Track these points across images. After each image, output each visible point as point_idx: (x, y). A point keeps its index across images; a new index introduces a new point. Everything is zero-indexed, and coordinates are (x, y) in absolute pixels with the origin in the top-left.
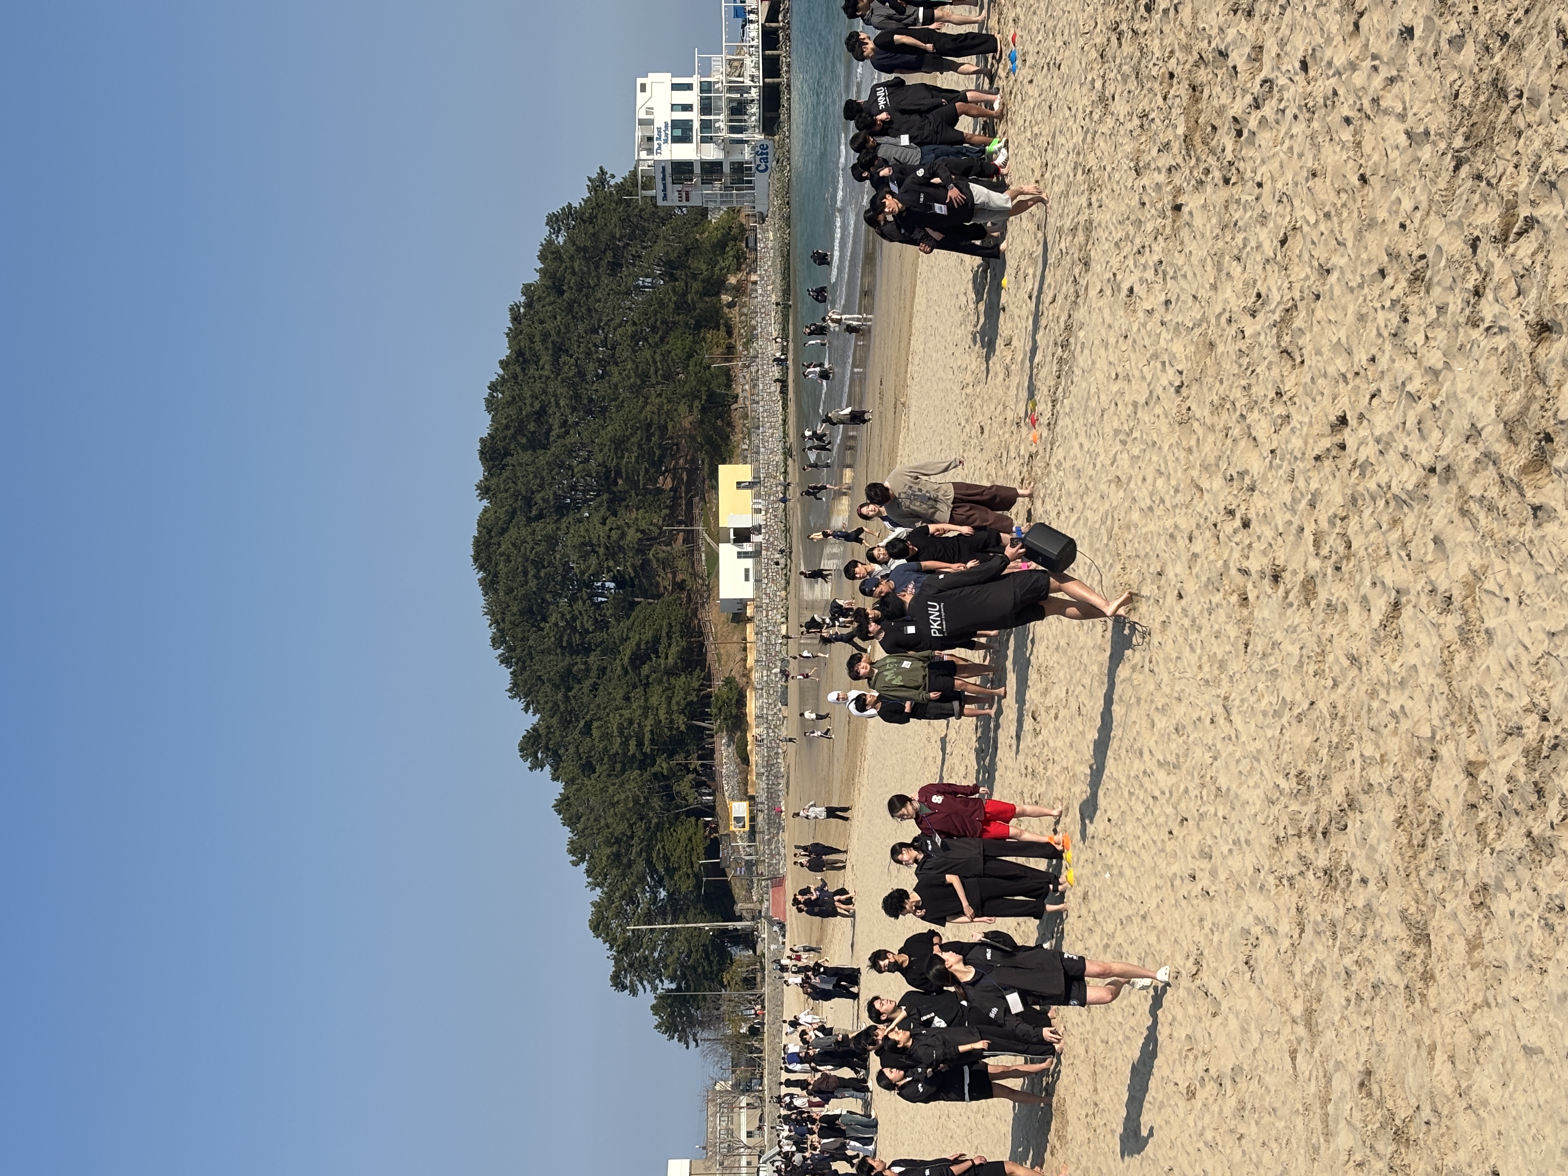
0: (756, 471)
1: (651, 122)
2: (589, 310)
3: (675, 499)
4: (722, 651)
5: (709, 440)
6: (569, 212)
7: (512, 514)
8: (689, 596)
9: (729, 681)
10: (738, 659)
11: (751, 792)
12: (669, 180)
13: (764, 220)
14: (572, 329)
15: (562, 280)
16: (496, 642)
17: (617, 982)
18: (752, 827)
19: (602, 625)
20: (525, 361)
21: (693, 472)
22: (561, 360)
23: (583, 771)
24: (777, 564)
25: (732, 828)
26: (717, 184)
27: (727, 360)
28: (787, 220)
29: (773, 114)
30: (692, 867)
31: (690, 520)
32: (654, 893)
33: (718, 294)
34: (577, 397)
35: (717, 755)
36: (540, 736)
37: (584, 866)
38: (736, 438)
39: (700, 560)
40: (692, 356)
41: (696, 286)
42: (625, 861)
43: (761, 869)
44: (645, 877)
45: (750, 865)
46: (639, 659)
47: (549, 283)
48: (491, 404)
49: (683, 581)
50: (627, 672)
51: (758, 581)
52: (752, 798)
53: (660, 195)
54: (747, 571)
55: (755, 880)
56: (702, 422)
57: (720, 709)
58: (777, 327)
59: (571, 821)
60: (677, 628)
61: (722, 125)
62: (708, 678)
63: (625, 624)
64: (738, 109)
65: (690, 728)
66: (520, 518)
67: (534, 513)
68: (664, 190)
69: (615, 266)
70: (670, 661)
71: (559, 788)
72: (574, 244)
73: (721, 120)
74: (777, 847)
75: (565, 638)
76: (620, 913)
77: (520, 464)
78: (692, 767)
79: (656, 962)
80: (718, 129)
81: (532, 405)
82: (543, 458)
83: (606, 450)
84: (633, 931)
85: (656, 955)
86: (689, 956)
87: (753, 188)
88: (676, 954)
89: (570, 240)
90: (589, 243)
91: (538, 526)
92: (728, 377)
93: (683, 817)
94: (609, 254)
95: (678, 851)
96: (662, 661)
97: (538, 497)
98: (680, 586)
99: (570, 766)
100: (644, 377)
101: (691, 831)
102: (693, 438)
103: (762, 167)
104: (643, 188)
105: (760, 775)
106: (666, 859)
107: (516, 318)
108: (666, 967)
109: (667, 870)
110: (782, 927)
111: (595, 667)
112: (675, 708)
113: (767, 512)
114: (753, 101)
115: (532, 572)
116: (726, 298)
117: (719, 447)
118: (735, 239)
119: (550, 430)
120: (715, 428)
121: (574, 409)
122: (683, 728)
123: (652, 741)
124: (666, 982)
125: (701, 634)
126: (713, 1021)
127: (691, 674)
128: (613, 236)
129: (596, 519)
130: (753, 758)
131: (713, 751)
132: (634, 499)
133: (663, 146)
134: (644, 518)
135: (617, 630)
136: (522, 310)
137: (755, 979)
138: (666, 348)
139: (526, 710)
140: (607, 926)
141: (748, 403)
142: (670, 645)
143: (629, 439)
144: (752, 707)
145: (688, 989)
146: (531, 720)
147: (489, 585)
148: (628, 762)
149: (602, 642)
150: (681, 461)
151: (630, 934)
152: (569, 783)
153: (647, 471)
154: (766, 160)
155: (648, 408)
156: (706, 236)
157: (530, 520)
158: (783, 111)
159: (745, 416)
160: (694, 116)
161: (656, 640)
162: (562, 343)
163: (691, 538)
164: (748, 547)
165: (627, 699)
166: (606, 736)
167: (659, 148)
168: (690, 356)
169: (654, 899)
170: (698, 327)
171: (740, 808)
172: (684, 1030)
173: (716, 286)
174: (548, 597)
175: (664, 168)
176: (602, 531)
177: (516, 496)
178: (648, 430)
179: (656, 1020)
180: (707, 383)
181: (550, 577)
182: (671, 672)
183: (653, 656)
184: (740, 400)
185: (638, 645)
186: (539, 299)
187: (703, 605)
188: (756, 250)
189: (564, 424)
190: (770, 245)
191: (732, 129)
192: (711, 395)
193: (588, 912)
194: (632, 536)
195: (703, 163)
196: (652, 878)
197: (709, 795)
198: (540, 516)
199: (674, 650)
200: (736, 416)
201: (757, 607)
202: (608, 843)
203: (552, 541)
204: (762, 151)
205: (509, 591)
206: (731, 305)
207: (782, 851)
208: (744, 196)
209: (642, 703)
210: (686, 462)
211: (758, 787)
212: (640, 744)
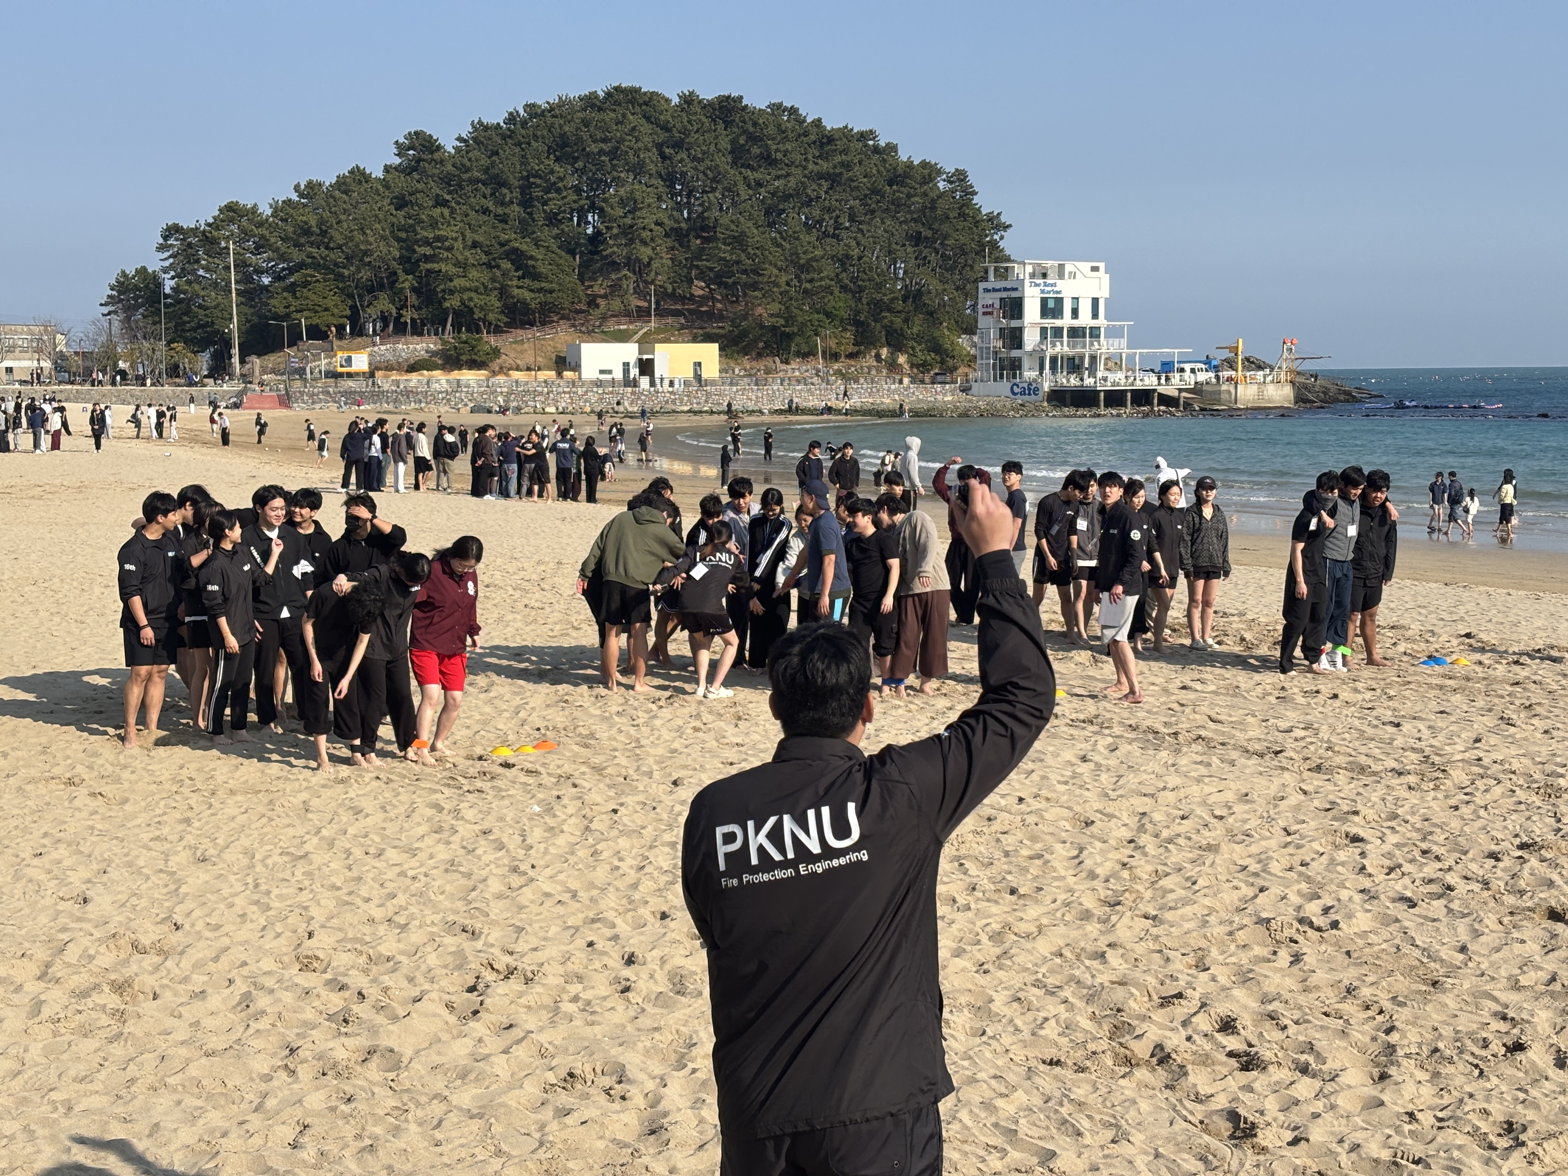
0: (713, 383)
1: (1061, 276)
2: (873, 212)
3: (683, 299)
4: (526, 346)
5: (744, 334)
6: (969, 192)
7: (666, 128)
8: (582, 311)
9: (496, 352)
10: (519, 362)
11: (379, 374)
12: (1004, 295)
13: (963, 391)
14: (854, 194)
15: (902, 184)
16: (530, 108)
17: (172, 231)
18: (341, 375)
19: (553, 220)
20: (822, 145)
21: (710, 316)
22: (823, 182)
23: (396, 198)
24: (618, 403)
25: (340, 354)
26: (1000, 344)
27: (824, 353)
28: (965, 415)
29: (1068, 401)
30: (297, 311)
31: (661, 313)
32: (266, 271)
33: (889, 344)
34: (787, 197)
35: (416, 338)
36: (432, 153)
37: (295, 197)
38: (746, 362)
39: (619, 323)
40: (828, 317)
41: (898, 321)
42: (302, 240)
43: (298, 384)
44: (284, 261)
45: (301, 372)
46: (517, 258)
47: (900, 171)
48: (777, 108)
49: (598, 306)
50: (502, 245)
51: (599, 383)
52: (372, 375)
53: (989, 285)
54: (610, 372)
55: (285, 377)
56: (762, 326)
57: (466, 342)
58: (858, 405)
59: (342, 184)
60: (549, 298)
61: (1058, 349)
62: (497, 331)
63: (553, 245)
64: (1074, 365)
65: (446, 312)
66: (662, 136)
67: (667, 151)
68: (994, 290)
69: (917, 239)
70: (516, 291)
71: (378, 173)
72: (939, 197)
73: (1063, 348)
74: (320, 400)
75: (538, 181)
76: (246, 234)
77: (717, 137)
78: (403, 312)
79: (194, 272)
80: (1054, 345)
81: (777, 150)
82: (723, 162)
83: (733, 227)
84: (227, 248)
85: (201, 272)
86: (200, 307)
87: (995, 380)
88: (202, 293)
89: (942, 195)
90: (939, 212)
91: (654, 154)
92: (807, 354)
93: (350, 303)
94: (929, 233)
95: (314, 297)
96: (515, 283)
97: (683, 155)
98: (592, 302)
99: (402, 183)
100: (805, 268)
101: (336, 311)
102: (745, 317)
103: (1016, 390)
104: (996, 269)
105: (397, 383)
106: (305, 284)
107: (863, 136)
108: (189, 282)
109: (293, 284)
110: (236, 406)
111: (507, 211)
112: (466, 296)
113: (671, 393)
114: (1082, 380)
115: (606, 147)
116: (884, 352)
117: (736, 344)
118: (942, 362)
119: (753, 169)
120: (756, 341)
121: (773, 194)
122: (447, 304)
123: (429, 271)
124: (172, 283)
125: (543, 324)
126: (130, 331)
127: (502, 312)
128: (946, 237)
129: (663, 217)
130: (414, 377)
131: (421, 334)
132: (682, 257)
133: (1038, 289)
134: (663, 265)
135: (546, 234)
136: (871, 143)
137: (178, 376)
138: (836, 290)
139: (459, 139)
140: (232, 221)
141: (781, 374)
142: (532, 291)
143: (744, 251)
144: (470, 377)
145: (167, 306)
146: (449, 144)
147: (590, 102)
148: (407, 245)
149: (534, 220)
150: (719, 305)
151: (223, 244)
152: (385, 183)
153: (711, 269)
154: (1023, 393)
155: (776, 272)
156: (945, 332)
157: (659, 146)
158: (1072, 411)
159: (768, 372)
160: (1066, 321)
161: (536, 276)
162: (839, 184)
163: (643, 314)
164: (634, 372)
165: (475, 245)
166: (434, 224)
167: (1037, 285)
168: (828, 315)
169: (260, 272)
170: (857, 323)
171: (361, 362)
172: (121, 301)
173: (896, 343)
174: (580, 164)
175: (1016, 289)
176: (649, 221)
177: (685, 132)
178: (752, 271)
179: (131, 271)
180: (801, 332)
181: (600, 166)
182: (503, 292)
183: (520, 273)
184: (784, 367)
185: (531, 258)
186: (884, 160)
187: (573, 326)
188: (933, 383)
189: (759, 184)
190: (939, 397)
191: (1054, 360)
192: (789, 337)
193: (247, 201)
194: (645, 253)
195: (1020, 330)
196: (283, 269)
197: (374, 330)
198: (664, 157)
199: (527, 295)
200: (768, 362)
201: (573, 382)
202: (321, 222)
203: (638, 169)
204: (1032, 389)
205: (586, 123)
206: (878, 357)
207: (317, 406)
208: (988, 370)
209: (471, 261)
210: (720, 311)
211: (385, 381)
212: (427, 259)
